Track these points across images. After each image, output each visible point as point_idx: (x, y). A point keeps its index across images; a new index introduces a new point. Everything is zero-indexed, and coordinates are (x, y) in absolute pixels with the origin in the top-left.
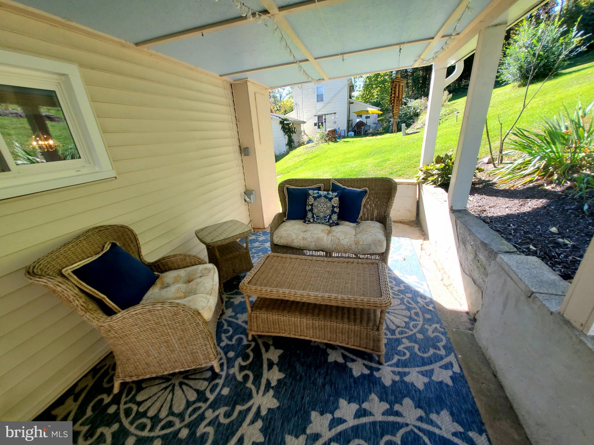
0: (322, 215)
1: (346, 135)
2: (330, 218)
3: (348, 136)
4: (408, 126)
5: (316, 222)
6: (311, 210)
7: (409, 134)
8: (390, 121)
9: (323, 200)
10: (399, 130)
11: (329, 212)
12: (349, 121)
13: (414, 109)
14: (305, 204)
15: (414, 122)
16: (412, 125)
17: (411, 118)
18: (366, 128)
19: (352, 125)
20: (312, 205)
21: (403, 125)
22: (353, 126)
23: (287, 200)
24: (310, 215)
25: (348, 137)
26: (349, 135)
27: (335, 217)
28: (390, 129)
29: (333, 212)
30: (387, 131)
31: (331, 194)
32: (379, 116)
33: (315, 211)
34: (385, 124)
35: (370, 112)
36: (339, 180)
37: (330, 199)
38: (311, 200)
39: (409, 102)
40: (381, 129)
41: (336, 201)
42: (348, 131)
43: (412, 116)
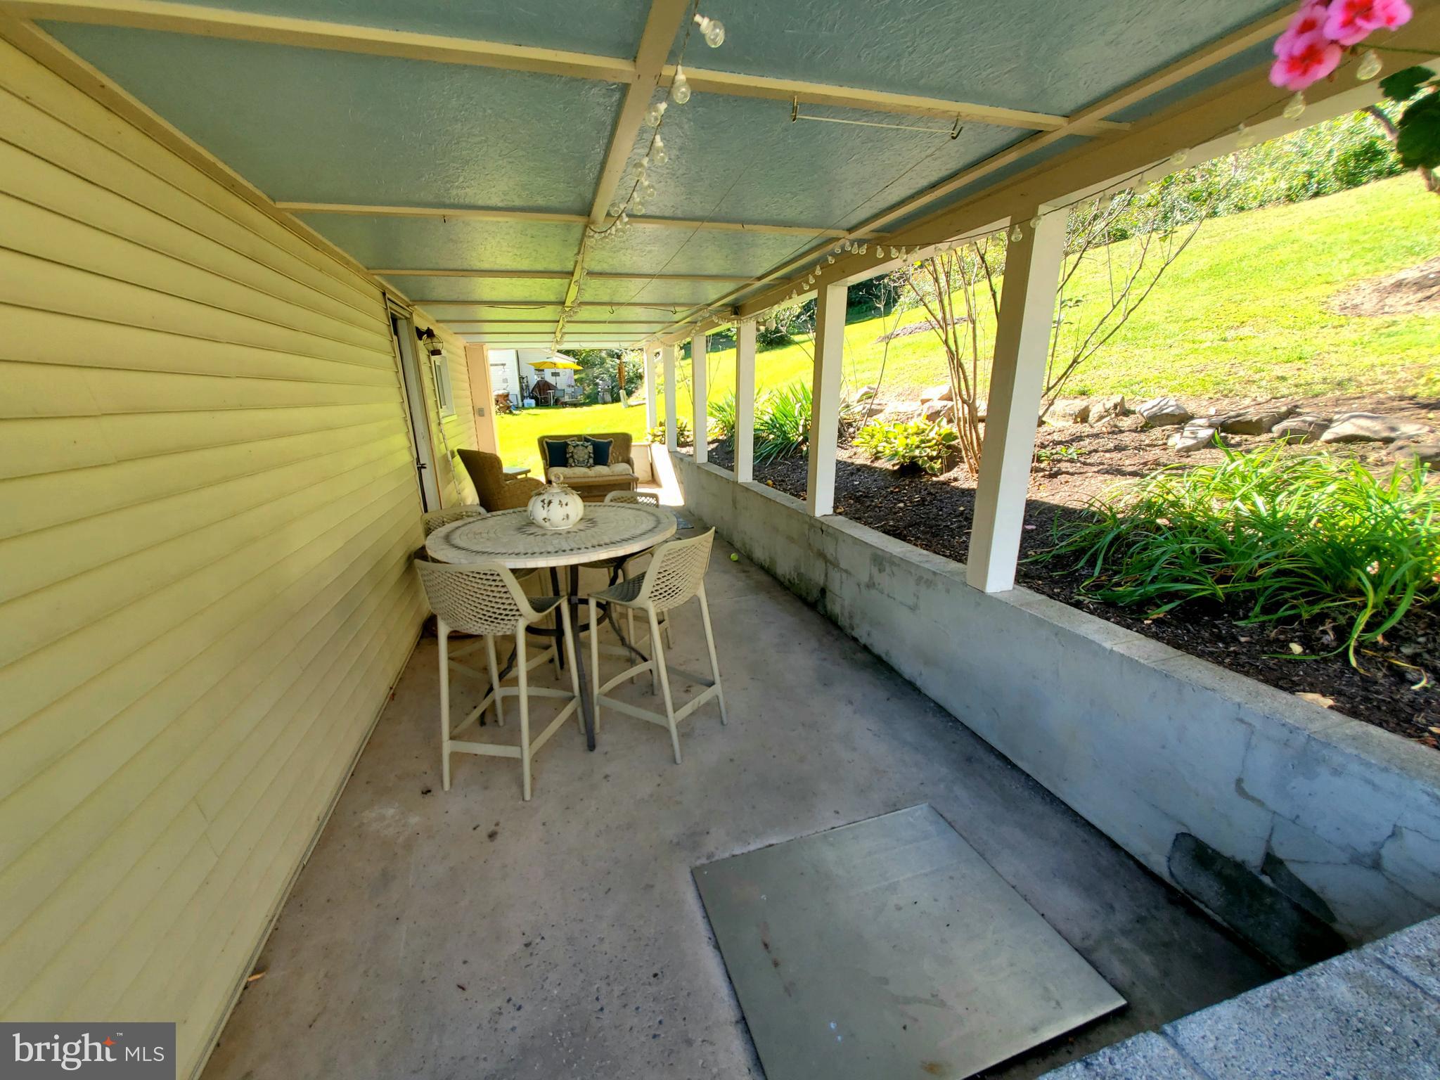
0: (581, 459)
1: (520, 405)
2: (588, 462)
3: (523, 405)
4: (629, 394)
5: (576, 466)
6: (572, 457)
7: (632, 406)
8: (597, 384)
9: (581, 448)
10: (616, 399)
11: (586, 457)
12: (521, 378)
13: (634, 366)
14: (566, 453)
15: (637, 388)
16: (634, 392)
17: (630, 381)
18: (558, 394)
19: (527, 386)
20: (572, 453)
21: (622, 392)
22: (531, 388)
23: (547, 451)
24: (571, 461)
25: (523, 407)
26: (526, 406)
27: (591, 461)
28: (599, 398)
29: (590, 457)
30: (593, 400)
31: (586, 444)
32: (576, 372)
33: (576, 456)
34: (587, 389)
35: (560, 366)
36: (589, 435)
37: (586, 447)
38: (571, 449)
39: (624, 354)
40: (581, 398)
41: (590, 448)
42: (523, 398)
43: (633, 379)
